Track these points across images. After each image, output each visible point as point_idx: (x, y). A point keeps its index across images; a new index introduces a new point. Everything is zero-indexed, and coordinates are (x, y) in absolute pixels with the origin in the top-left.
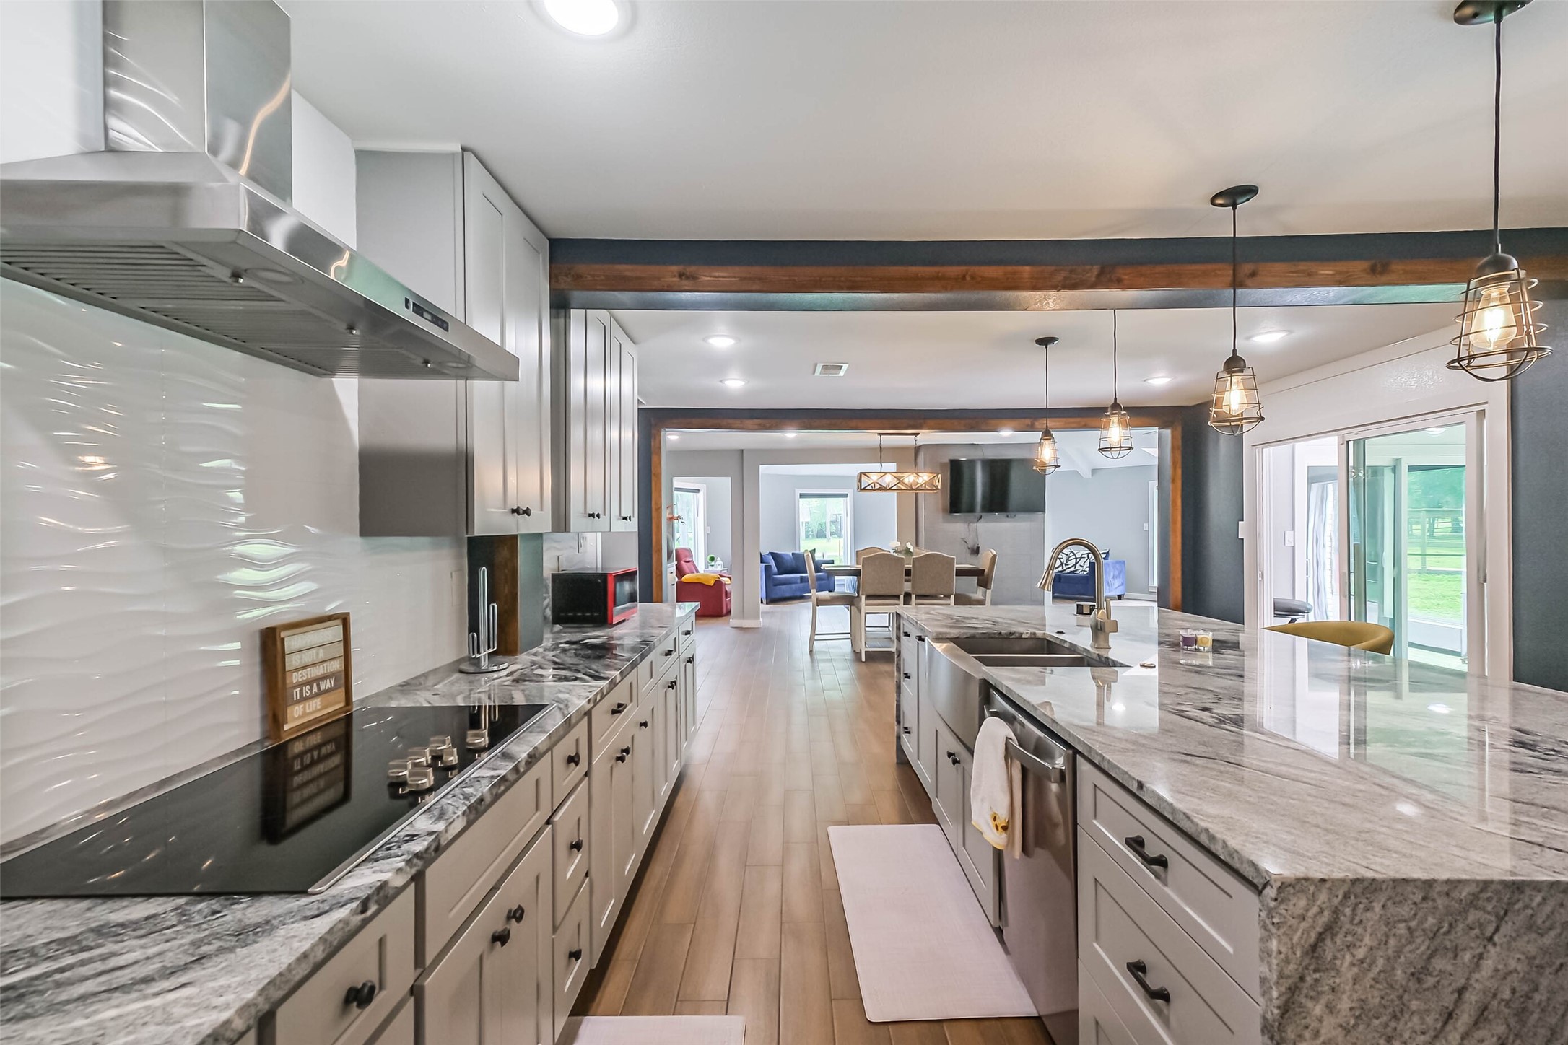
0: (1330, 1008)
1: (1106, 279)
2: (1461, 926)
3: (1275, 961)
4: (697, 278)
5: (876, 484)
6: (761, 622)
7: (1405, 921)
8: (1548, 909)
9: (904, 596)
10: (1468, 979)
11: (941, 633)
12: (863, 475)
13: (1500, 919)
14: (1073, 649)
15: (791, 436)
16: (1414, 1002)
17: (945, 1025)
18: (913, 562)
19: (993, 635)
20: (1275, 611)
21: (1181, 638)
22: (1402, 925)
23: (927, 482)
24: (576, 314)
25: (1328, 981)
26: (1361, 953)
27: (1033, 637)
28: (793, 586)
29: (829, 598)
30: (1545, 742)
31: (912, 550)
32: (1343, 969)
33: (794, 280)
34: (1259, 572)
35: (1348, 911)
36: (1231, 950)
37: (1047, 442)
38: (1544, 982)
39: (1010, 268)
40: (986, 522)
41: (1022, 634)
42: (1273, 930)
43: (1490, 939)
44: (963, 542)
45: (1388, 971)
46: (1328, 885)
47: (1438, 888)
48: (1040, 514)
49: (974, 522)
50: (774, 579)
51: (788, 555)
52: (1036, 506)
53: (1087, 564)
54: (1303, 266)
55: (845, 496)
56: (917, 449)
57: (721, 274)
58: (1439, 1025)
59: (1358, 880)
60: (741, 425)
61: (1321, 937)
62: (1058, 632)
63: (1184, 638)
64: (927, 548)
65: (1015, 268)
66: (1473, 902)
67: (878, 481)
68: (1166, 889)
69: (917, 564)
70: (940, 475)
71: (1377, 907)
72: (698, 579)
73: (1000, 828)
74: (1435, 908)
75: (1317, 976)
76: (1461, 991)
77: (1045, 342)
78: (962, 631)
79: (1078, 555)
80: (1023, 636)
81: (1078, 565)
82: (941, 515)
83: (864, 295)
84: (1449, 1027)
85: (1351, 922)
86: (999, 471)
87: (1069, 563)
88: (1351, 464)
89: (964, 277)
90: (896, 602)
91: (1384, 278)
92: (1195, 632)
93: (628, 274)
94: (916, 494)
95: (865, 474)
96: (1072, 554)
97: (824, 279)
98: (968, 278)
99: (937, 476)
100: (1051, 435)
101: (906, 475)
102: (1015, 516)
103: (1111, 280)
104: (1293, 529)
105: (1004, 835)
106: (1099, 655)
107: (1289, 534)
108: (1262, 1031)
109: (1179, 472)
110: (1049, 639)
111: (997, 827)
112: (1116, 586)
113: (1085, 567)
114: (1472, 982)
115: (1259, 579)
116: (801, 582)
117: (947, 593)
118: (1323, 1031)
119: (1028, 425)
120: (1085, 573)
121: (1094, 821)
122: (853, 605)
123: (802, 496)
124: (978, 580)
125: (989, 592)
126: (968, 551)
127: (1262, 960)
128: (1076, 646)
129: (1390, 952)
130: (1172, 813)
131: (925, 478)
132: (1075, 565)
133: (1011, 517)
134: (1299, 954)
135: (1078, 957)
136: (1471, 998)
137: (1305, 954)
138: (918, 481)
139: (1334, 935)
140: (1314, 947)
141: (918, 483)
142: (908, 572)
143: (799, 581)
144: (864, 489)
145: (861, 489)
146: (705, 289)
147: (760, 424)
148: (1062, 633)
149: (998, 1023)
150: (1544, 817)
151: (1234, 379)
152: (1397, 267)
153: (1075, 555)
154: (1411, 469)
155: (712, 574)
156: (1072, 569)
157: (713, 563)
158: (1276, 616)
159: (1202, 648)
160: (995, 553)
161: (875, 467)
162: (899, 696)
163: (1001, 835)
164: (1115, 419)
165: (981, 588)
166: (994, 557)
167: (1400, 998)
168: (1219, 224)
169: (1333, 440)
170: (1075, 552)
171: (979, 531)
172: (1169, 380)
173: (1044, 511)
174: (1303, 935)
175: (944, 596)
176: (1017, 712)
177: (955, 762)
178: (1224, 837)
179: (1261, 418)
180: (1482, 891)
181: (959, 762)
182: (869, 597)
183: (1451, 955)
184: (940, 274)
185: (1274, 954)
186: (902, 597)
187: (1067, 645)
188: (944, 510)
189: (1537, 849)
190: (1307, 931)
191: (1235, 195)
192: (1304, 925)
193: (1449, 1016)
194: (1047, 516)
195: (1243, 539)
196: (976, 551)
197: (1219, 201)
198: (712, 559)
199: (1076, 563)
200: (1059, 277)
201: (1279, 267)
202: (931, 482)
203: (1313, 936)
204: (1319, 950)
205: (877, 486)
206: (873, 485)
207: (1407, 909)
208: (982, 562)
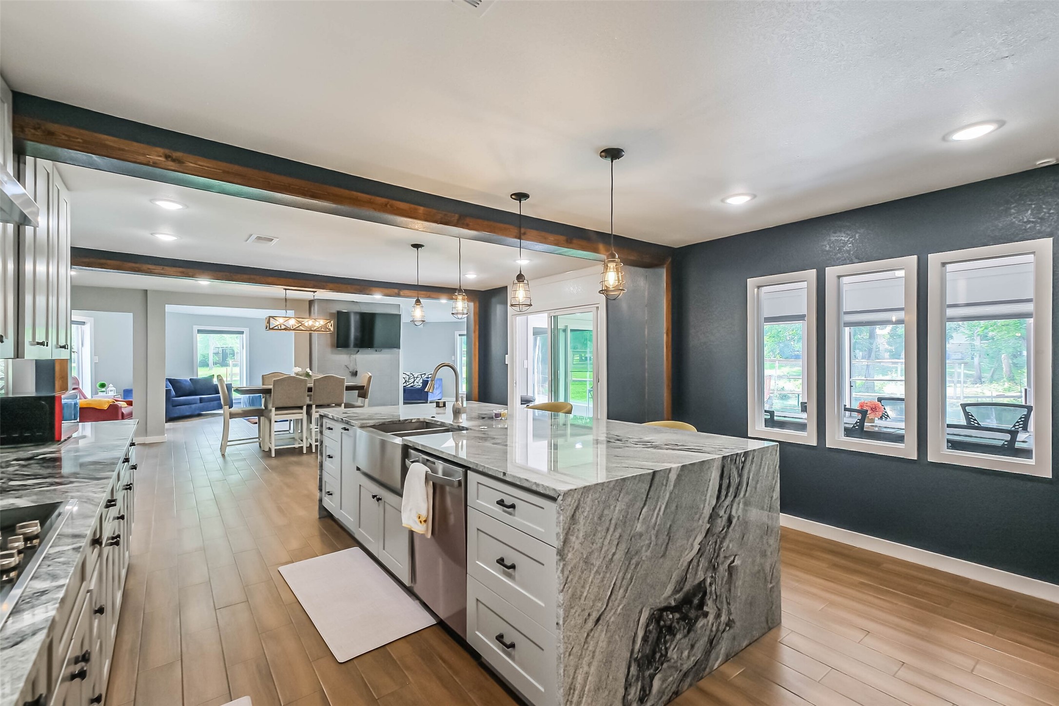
0: (577, 538)
1: (460, 222)
2: (611, 497)
3: (561, 524)
4: (183, 163)
5: (282, 325)
6: (166, 437)
7: (597, 499)
8: (631, 485)
9: (307, 406)
10: (612, 515)
11: (363, 424)
12: (271, 319)
13: (620, 492)
14: (443, 424)
15: (204, 283)
16: (599, 528)
17: (387, 648)
18: (314, 382)
19: (395, 422)
20: (521, 401)
21: (494, 414)
22: (596, 501)
23: (322, 326)
24: (29, 160)
25: (576, 527)
26: (585, 514)
27: (418, 421)
28: (193, 406)
29: (241, 412)
30: (624, 438)
31: (310, 374)
32: (581, 522)
33: (269, 182)
34: (515, 382)
35: (582, 499)
36: (543, 531)
37: (418, 306)
38: (630, 511)
39: (413, 206)
40: (363, 354)
41: (412, 419)
42: (561, 512)
43: (618, 500)
44: (346, 368)
45: (593, 519)
46: (577, 490)
47: (605, 485)
48: (396, 350)
49: (354, 354)
50: (174, 401)
51: (186, 381)
52: (394, 344)
53: (421, 381)
54: (543, 234)
55: (242, 333)
56: (311, 302)
57: (205, 164)
58: (605, 534)
59: (585, 487)
60: (162, 271)
61: (575, 512)
62: (432, 417)
63: (496, 414)
64: (320, 371)
65: (416, 206)
66: (614, 488)
67: (284, 324)
68: (515, 518)
69: (317, 384)
70: (332, 322)
71: (590, 495)
72: (87, 404)
73: (423, 522)
74: (605, 492)
75: (574, 526)
76: (611, 520)
77: (417, 246)
78: (377, 421)
79: (416, 376)
80: (413, 421)
81: (415, 382)
82: (329, 350)
83: (320, 203)
84: (608, 534)
85: (583, 503)
86: (368, 321)
87: (410, 381)
88: (553, 327)
89: (386, 205)
90: (300, 411)
91: (571, 245)
92: (500, 411)
93: (111, 144)
94: (310, 334)
95: (273, 317)
96: (412, 375)
97: (292, 186)
98: (388, 206)
99: (330, 322)
100: (420, 302)
101: (306, 320)
102: (381, 350)
103: (463, 224)
104: (527, 359)
105: (425, 525)
106: (458, 426)
107: (526, 361)
108: (557, 555)
109: (477, 327)
110: (427, 421)
111: (421, 522)
112: (437, 394)
113: (420, 383)
114: (613, 516)
115: (515, 385)
116: (201, 402)
117: (338, 402)
118: (575, 547)
119: (396, 293)
120: (420, 387)
121: (478, 501)
122: (263, 416)
123: (199, 331)
124: (359, 393)
125: (367, 400)
126: (350, 374)
127: (557, 526)
128: (444, 423)
129: (593, 512)
130: (520, 481)
131: (320, 323)
132: (414, 382)
133: (379, 351)
134: (569, 519)
135: (467, 573)
136: (613, 522)
137: (570, 519)
138: (315, 325)
139: (579, 509)
140: (573, 516)
141: (315, 326)
142: (310, 390)
143: (199, 401)
144: (272, 329)
145: (270, 329)
146: (188, 172)
147: (181, 272)
148: (434, 417)
149: (416, 634)
150: (627, 459)
151: (521, 285)
152: (575, 241)
153: (413, 375)
154: (571, 330)
155: (106, 399)
156: (412, 385)
157: (103, 389)
158: (522, 404)
159: (503, 418)
160: (370, 375)
161: (282, 313)
162: (322, 471)
163: (423, 525)
164: (460, 297)
165: (360, 398)
166: (370, 377)
167: (596, 527)
168: (513, 207)
169: (545, 315)
170: (413, 374)
171: (357, 359)
172: (475, 276)
173: (399, 348)
174: (569, 513)
175: (335, 405)
176: (430, 457)
177: (379, 499)
178: (543, 483)
179: (531, 305)
180: (616, 483)
181: (381, 499)
182: (277, 409)
183: (608, 508)
184: (372, 200)
185: (562, 521)
186: (305, 407)
187: (439, 423)
188: (332, 346)
189: (627, 468)
190: (571, 510)
191: (520, 196)
192: (570, 508)
193: (608, 530)
194: (401, 350)
195: (507, 364)
196: (355, 374)
197: (513, 197)
198: (103, 386)
199: (414, 381)
200: (439, 216)
201: (534, 233)
202: (325, 326)
203: (573, 511)
204: (574, 516)
205: (283, 327)
206: (279, 326)
207: (598, 494)
208: (361, 381)
